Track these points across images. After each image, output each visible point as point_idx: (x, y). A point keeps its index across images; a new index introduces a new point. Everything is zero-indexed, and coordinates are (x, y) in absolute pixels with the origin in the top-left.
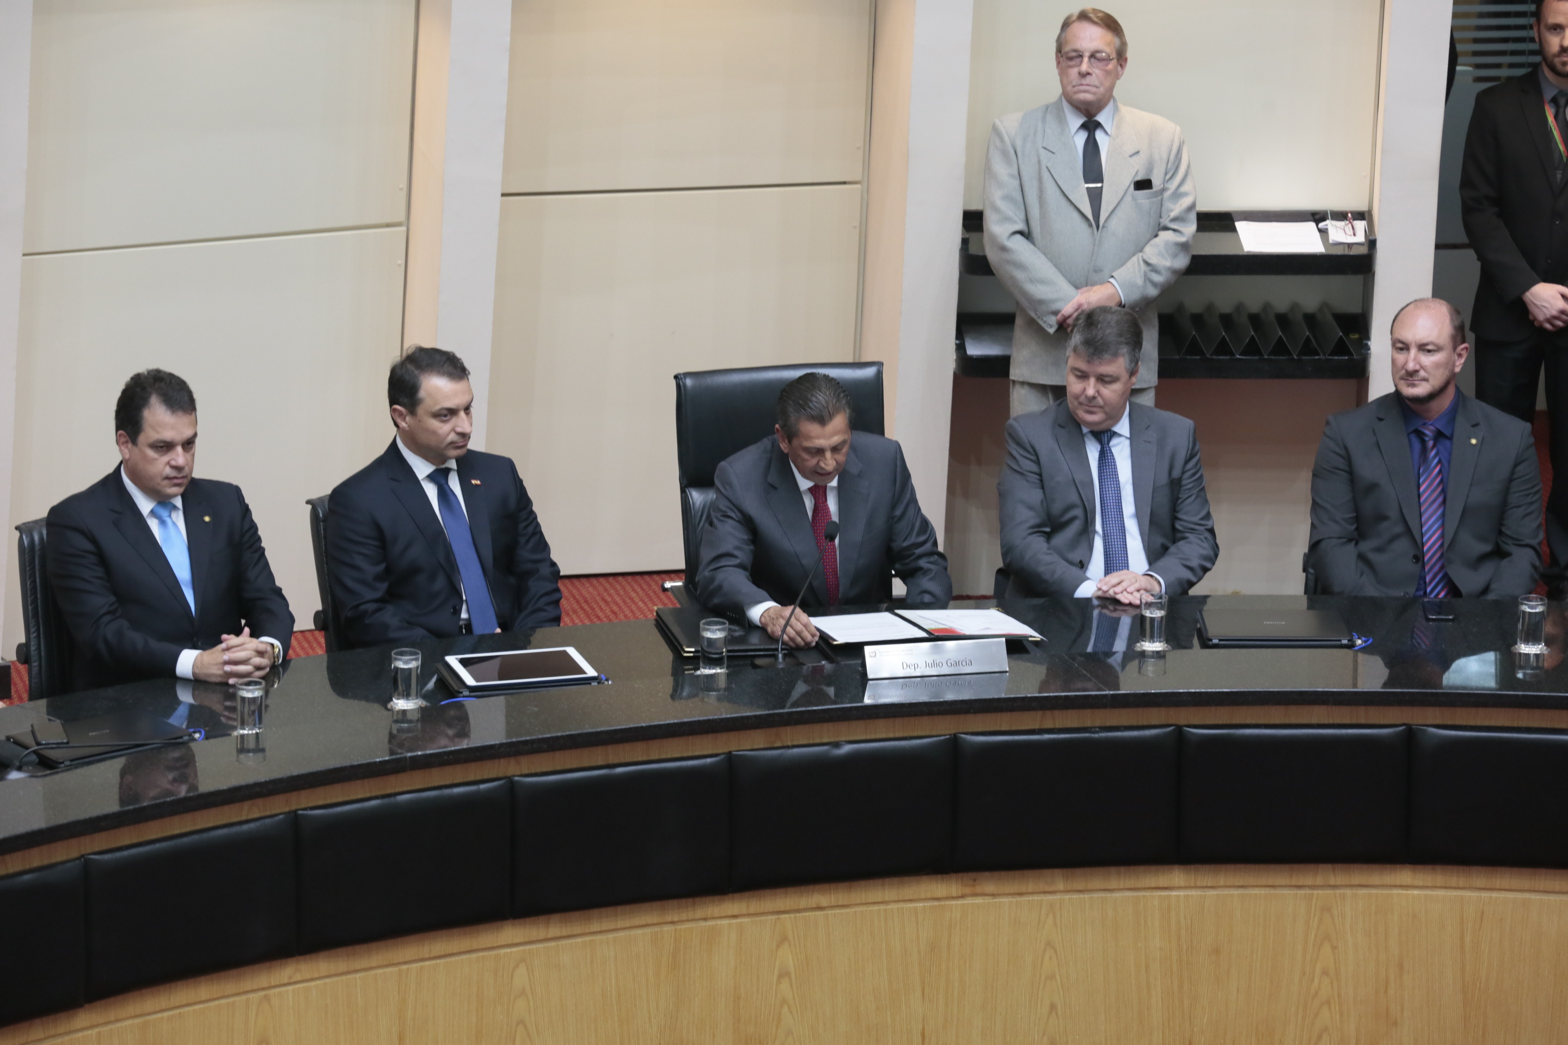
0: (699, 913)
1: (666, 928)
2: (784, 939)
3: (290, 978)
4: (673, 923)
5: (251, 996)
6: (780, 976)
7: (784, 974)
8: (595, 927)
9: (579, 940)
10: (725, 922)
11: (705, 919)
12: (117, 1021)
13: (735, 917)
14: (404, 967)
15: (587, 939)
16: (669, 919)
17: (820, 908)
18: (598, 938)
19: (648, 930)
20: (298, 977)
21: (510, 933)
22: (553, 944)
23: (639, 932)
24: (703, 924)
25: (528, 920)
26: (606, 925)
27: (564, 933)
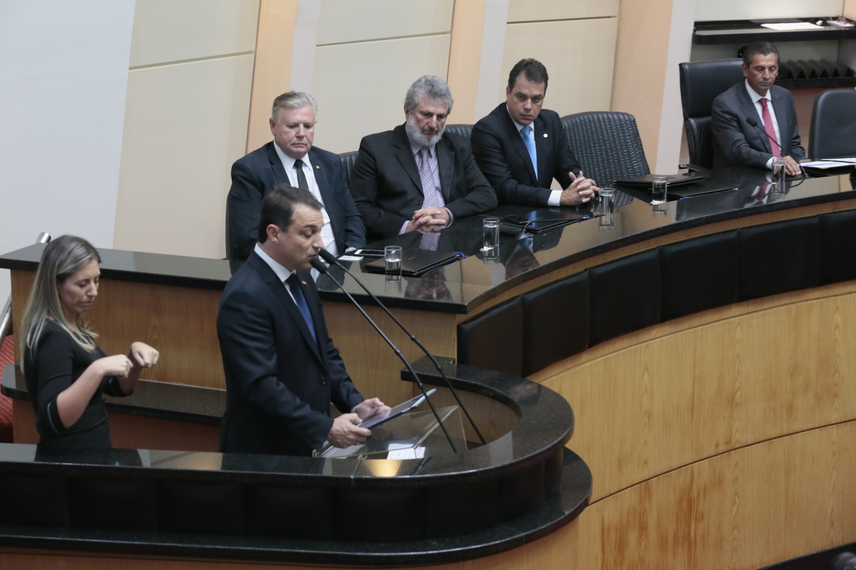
0: (805, 298)
1: (793, 305)
2: (837, 309)
3: (655, 335)
4: (794, 303)
5: (642, 345)
6: (836, 328)
7: (837, 327)
8: (766, 306)
9: (760, 313)
10: (815, 301)
11: (806, 301)
12: (596, 358)
13: (818, 299)
14: (696, 329)
15: (763, 312)
16: (793, 301)
17: (851, 293)
18: (767, 311)
19: (786, 307)
20: (658, 335)
21: (735, 310)
22: (750, 315)
23: (783, 308)
24: (806, 303)
25: (741, 303)
26: (770, 305)
27: (754, 310)
